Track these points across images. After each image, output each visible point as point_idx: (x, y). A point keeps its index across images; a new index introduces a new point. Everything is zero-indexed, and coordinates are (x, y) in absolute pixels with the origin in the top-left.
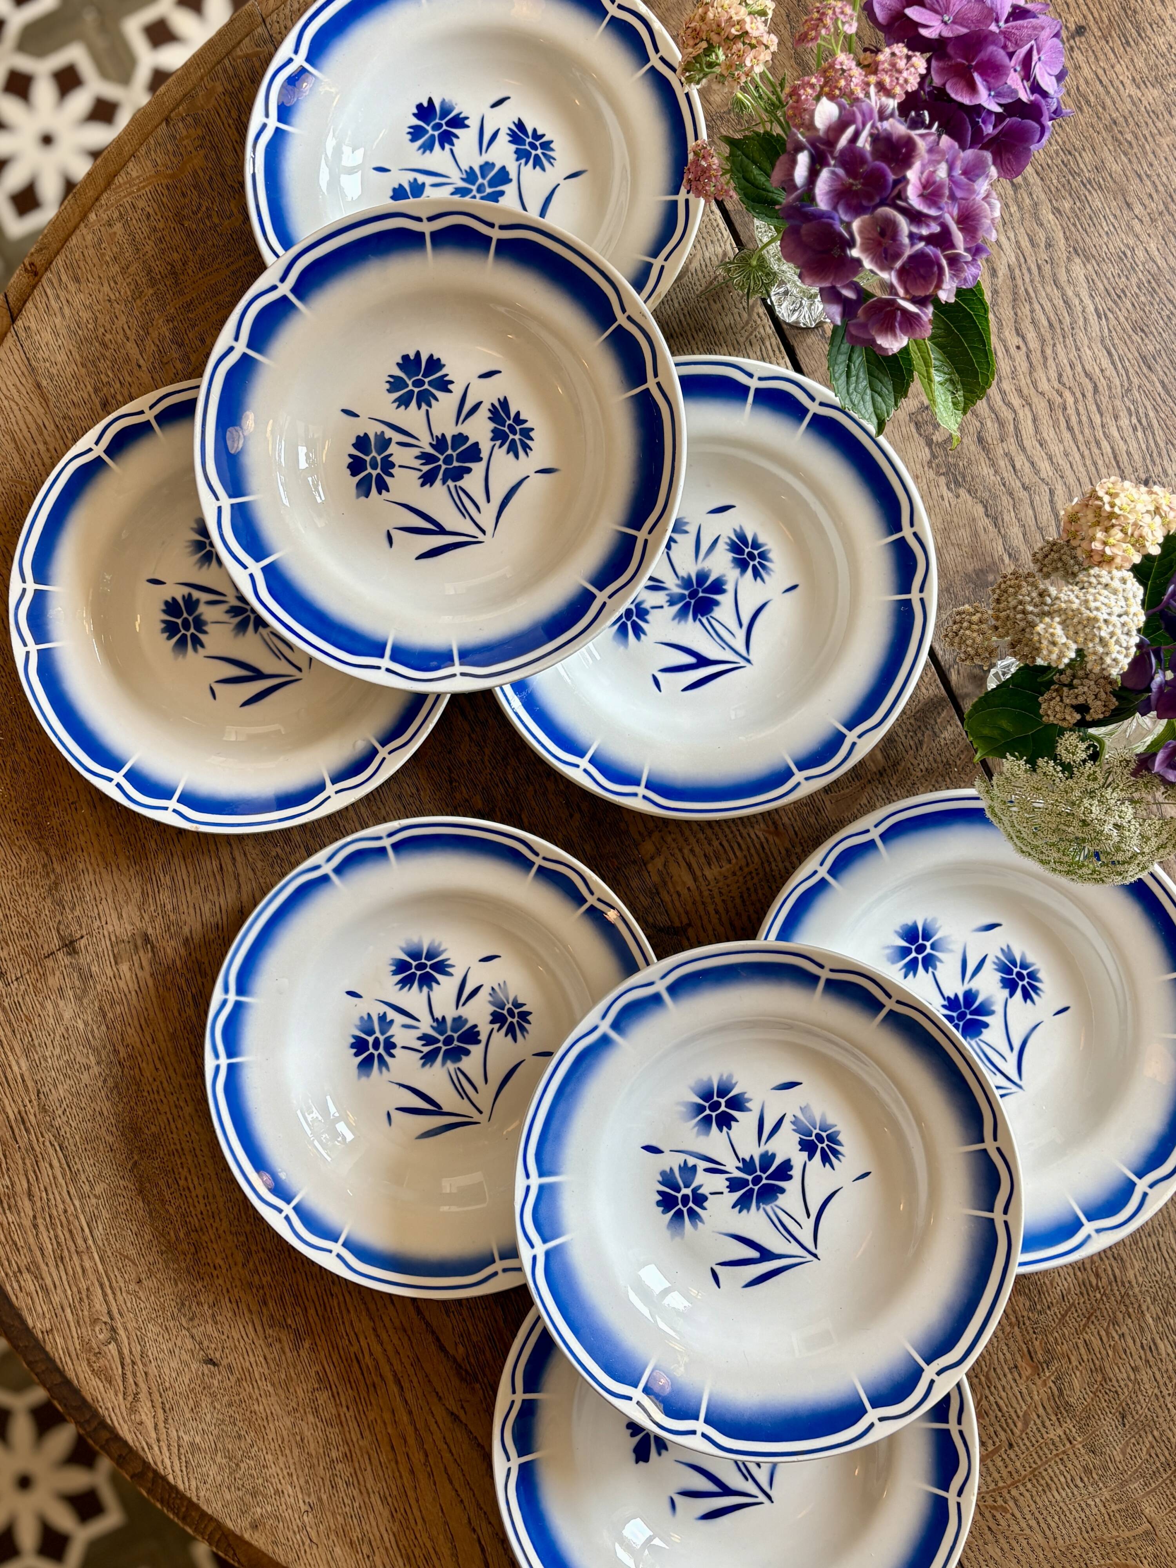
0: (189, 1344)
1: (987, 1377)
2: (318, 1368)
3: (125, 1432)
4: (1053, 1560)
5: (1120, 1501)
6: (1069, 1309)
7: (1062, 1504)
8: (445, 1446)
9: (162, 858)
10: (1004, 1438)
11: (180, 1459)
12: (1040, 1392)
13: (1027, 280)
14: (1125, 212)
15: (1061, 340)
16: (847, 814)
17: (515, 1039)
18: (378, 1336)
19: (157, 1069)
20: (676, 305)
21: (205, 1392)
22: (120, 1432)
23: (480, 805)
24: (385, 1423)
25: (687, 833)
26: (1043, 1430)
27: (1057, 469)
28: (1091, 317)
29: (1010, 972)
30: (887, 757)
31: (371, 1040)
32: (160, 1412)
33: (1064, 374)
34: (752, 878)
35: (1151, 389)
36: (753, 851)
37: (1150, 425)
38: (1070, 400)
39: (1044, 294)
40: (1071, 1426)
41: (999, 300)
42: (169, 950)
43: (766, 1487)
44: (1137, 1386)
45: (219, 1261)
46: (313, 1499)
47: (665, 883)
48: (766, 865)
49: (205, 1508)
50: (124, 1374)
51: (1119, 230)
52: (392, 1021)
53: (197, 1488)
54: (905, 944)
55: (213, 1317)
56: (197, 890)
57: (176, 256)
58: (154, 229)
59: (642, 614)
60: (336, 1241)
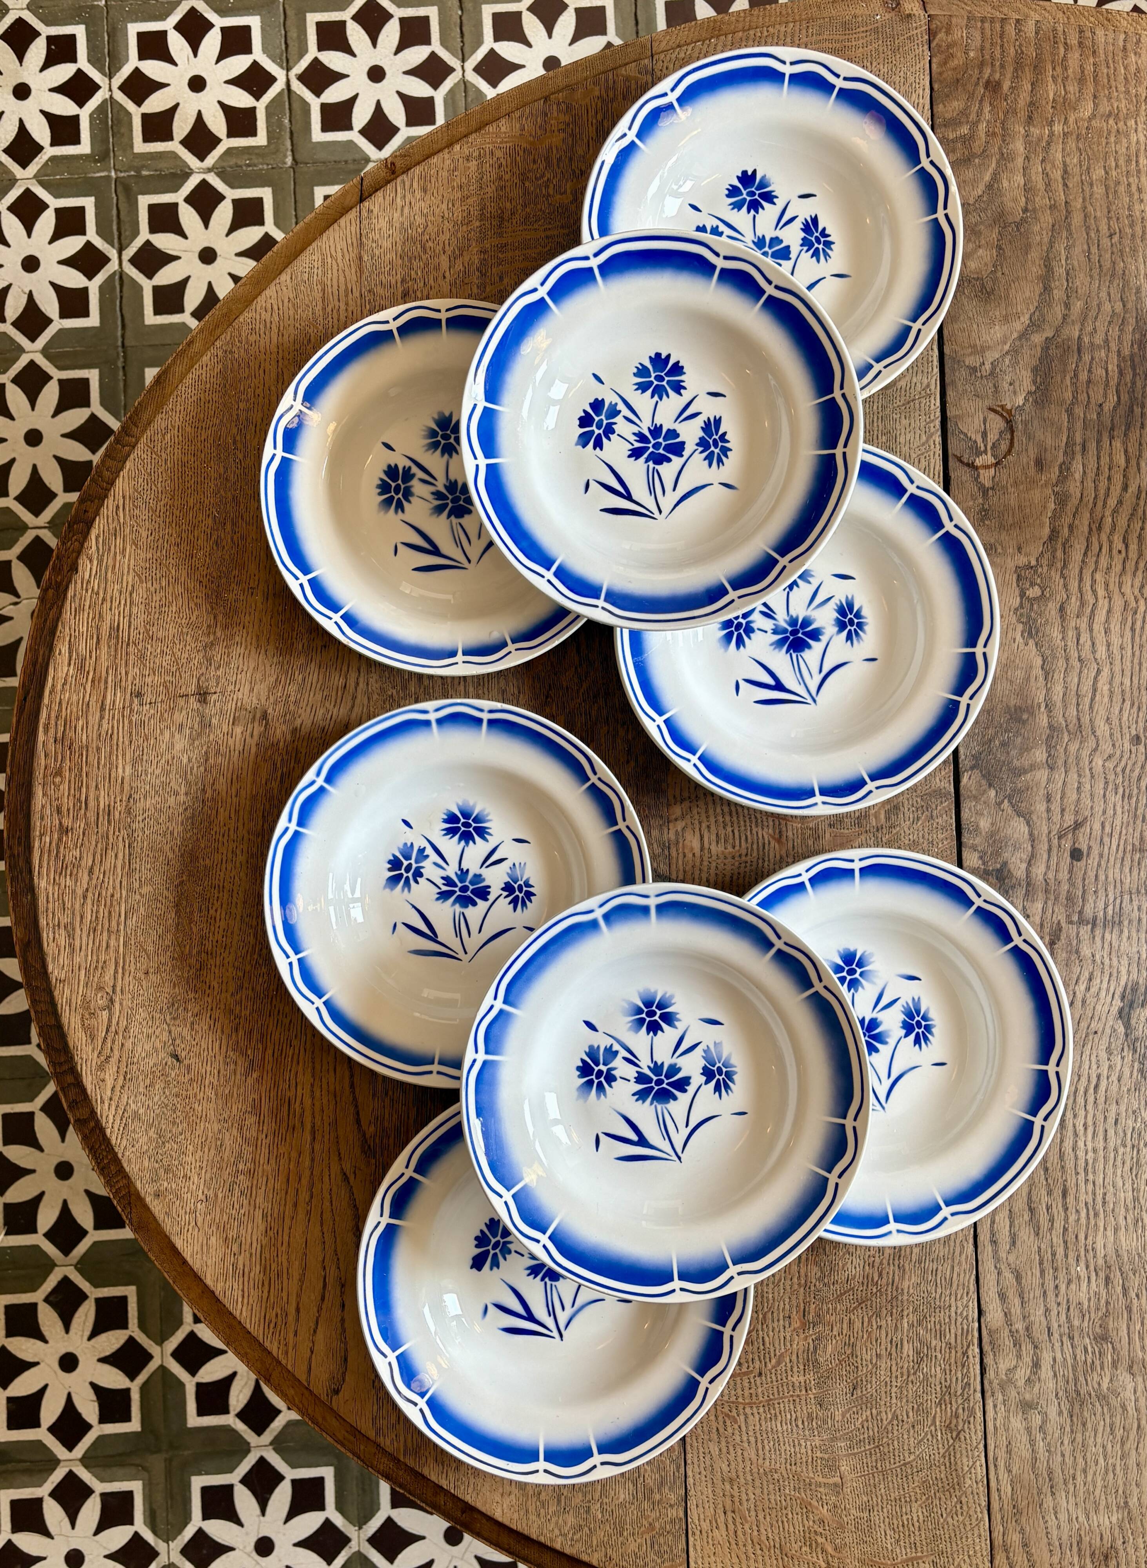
0: (165, 1036)
1: (764, 1317)
2: (257, 1097)
3: (88, 1082)
4: (756, 1475)
5: (825, 1451)
6: (848, 1292)
7: (780, 1435)
8: (329, 1197)
9: (302, 660)
10: (757, 1366)
11: (121, 1119)
12: (799, 1344)
17: (515, 909)
18: (312, 1091)
19: (230, 819)
20: (875, 408)
21: (162, 1078)
22: (84, 1081)
24: (290, 1159)
25: (711, 812)
26: (790, 1373)
27: (1110, 656)
29: (912, 1018)
30: (888, 817)
31: (406, 863)
32: (122, 1078)
34: (747, 866)
36: (755, 846)
38: (1142, 608)
40: (812, 1379)
41: (1121, 510)
42: (278, 731)
43: (562, 1327)
44: (874, 1369)
45: (215, 983)
46: (211, 1193)
47: (678, 843)
48: (760, 861)
49: (125, 1165)
50: (105, 1038)
52: (427, 856)
53: (125, 1148)
54: (842, 964)
55: (192, 1023)
56: (319, 697)
57: (508, 205)
58: (501, 178)
59: (749, 630)
60: (320, 997)
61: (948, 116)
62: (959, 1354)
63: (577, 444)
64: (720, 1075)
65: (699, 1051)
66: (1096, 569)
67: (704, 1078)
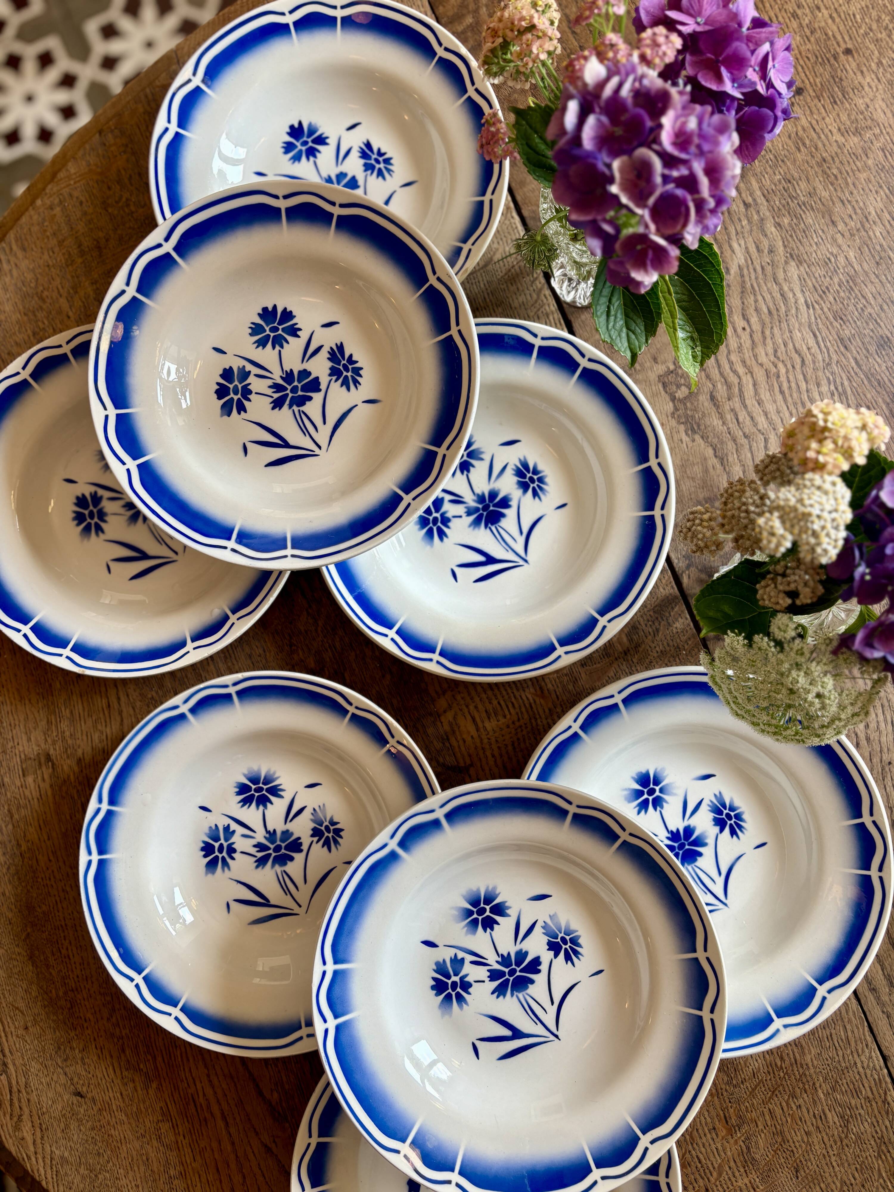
0: (63, 1079)
2: (162, 1104)
3: (11, 1145)
6: (759, 1084)
8: (260, 1172)
9: (64, 695)
10: (702, 1184)
11: (52, 1168)
12: (732, 1150)
13: (753, 277)
14: (831, 228)
15: (778, 324)
16: (598, 684)
17: (330, 850)
19: (50, 861)
20: (482, 286)
21: (73, 1118)
22: (7, 1145)
23: (312, 665)
24: (213, 1150)
25: (473, 693)
26: (733, 1179)
27: (771, 422)
28: (801, 307)
29: (721, 813)
30: (631, 640)
31: (217, 845)
32: (38, 1130)
33: (779, 351)
34: (522, 731)
35: (846, 363)
37: (845, 392)
38: (783, 371)
39: (765, 288)
40: (755, 1177)
41: (731, 292)
44: (809, 1147)
45: (89, 1015)
47: (454, 732)
48: (533, 721)
50: (11, 1100)
51: (826, 241)
52: (234, 832)
54: (639, 788)
55: (82, 1059)
56: (90, 722)
57: (101, 234)
58: (85, 214)
59: (445, 521)
60: (175, 1006)
61: (450, 13)
62: (880, 1103)
63: (222, 415)
64: (566, 944)
65: (538, 929)
66: (729, 352)
67: (552, 953)
